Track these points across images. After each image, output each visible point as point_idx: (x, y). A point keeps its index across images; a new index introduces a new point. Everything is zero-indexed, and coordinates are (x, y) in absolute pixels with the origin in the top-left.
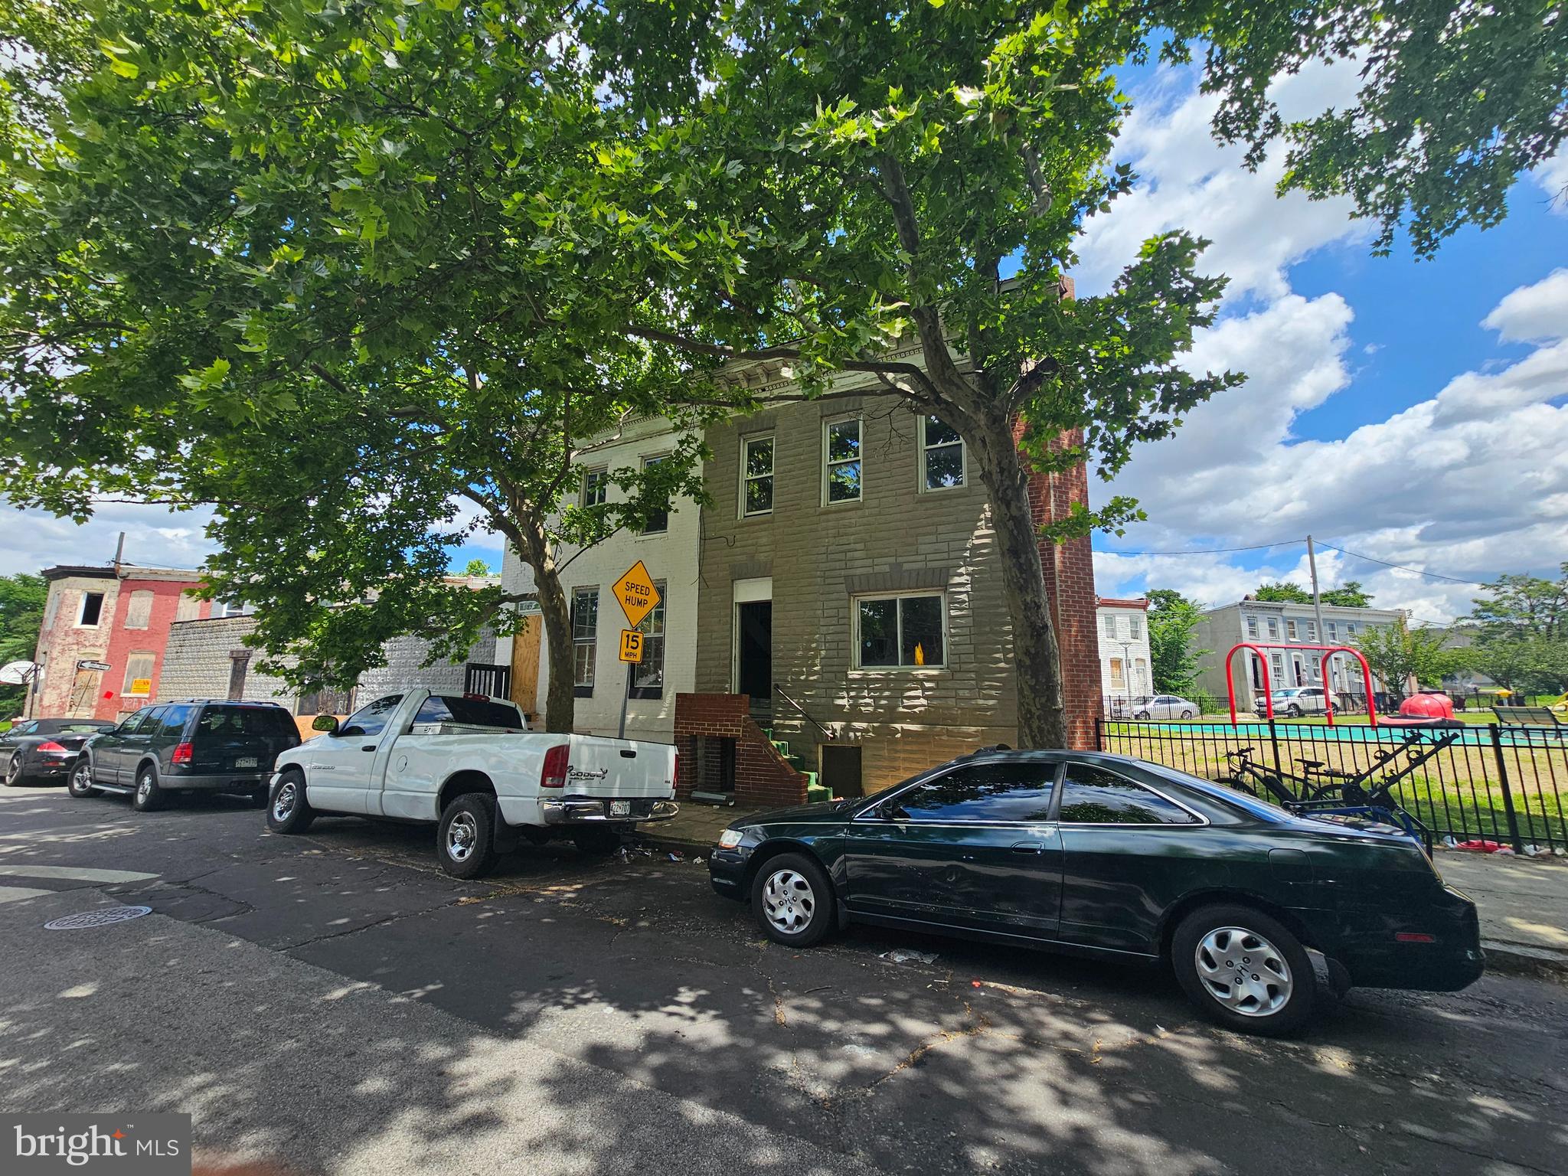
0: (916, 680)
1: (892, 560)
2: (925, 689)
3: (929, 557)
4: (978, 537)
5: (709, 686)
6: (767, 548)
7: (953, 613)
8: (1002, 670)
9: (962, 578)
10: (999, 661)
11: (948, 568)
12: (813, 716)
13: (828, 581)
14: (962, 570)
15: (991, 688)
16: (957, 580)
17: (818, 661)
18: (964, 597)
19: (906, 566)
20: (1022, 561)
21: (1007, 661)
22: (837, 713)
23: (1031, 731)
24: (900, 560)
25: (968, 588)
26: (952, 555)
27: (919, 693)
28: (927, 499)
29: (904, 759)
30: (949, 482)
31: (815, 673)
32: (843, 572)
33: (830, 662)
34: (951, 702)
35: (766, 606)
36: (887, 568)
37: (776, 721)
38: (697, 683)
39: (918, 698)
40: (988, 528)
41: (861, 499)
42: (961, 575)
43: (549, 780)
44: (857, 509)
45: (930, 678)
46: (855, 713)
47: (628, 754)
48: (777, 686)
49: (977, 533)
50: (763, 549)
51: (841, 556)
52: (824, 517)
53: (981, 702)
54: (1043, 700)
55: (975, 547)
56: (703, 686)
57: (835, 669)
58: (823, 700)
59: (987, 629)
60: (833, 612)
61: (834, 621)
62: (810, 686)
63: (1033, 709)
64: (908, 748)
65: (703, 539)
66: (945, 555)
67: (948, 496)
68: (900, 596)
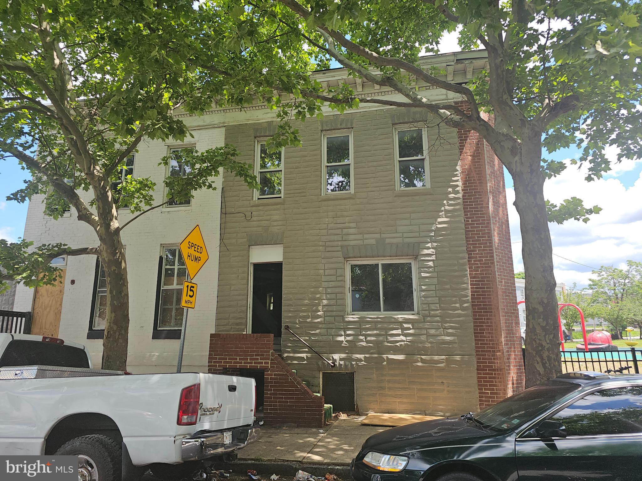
0: (396, 322)
1: (378, 236)
2: (403, 329)
3: (405, 235)
4: (440, 223)
5: (228, 327)
6: (280, 223)
7: (423, 275)
8: (459, 316)
9: (429, 250)
10: (456, 309)
11: (419, 243)
12: (316, 350)
13: (328, 249)
14: (429, 245)
15: (452, 328)
16: (426, 252)
17: (320, 308)
18: (431, 264)
19: (388, 241)
20: (542, 236)
21: (463, 309)
22: (337, 347)
23: (542, 359)
24: (383, 236)
25: (433, 258)
26: (422, 234)
27: (399, 332)
28: (402, 195)
29: (389, 381)
30: (419, 184)
31: (319, 317)
32: (340, 243)
33: (330, 308)
34: (423, 338)
35: (278, 266)
36: (373, 242)
37: (286, 355)
38: (217, 325)
39: (398, 335)
40: (446, 217)
41: (352, 191)
42: (428, 248)
43: (185, 418)
44: (350, 198)
45: (407, 321)
46: (352, 347)
47: (232, 388)
48: (287, 328)
49: (439, 220)
50: (275, 223)
51: (339, 231)
52: (325, 203)
53: (443, 337)
54: (551, 336)
55: (438, 229)
56: (222, 328)
57: (334, 314)
58: (324, 338)
59: (448, 287)
60: (333, 272)
61: (333, 278)
62: (315, 326)
63: (544, 344)
64: (392, 372)
65: (224, 213)
66: (417, 234)
67: (418, 194)
68: (381, 262)
